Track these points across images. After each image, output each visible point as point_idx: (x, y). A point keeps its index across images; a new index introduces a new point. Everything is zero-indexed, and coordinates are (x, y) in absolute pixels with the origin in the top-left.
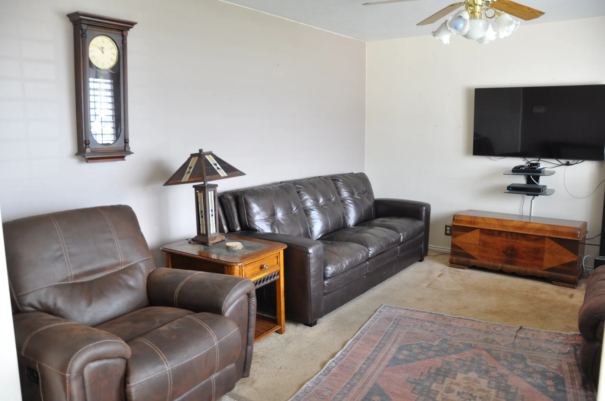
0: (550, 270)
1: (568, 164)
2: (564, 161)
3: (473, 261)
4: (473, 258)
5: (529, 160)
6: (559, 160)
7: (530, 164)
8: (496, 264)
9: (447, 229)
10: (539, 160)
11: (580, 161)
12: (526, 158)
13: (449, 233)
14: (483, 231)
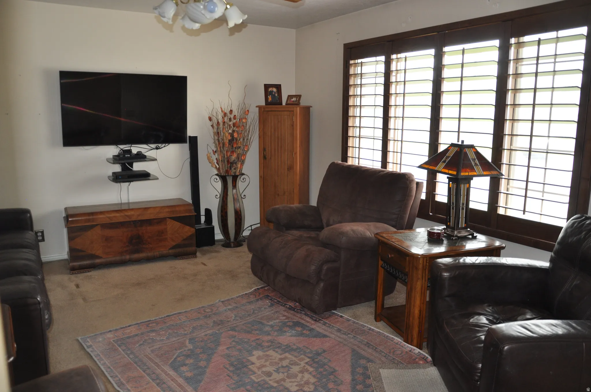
0: (174, 247)
1: (157, 148)
2: (153, 146)
3: (98, 261)
4: (98, 257)
5: (122, 147)
6: (148, 145)
7: (123, 151)
8: (123, 257)
9: (38, 235)
10: (131, 147)
11: (167, 145)
12: (118, 146)
13: (41, 239)
14: (104, 226)
